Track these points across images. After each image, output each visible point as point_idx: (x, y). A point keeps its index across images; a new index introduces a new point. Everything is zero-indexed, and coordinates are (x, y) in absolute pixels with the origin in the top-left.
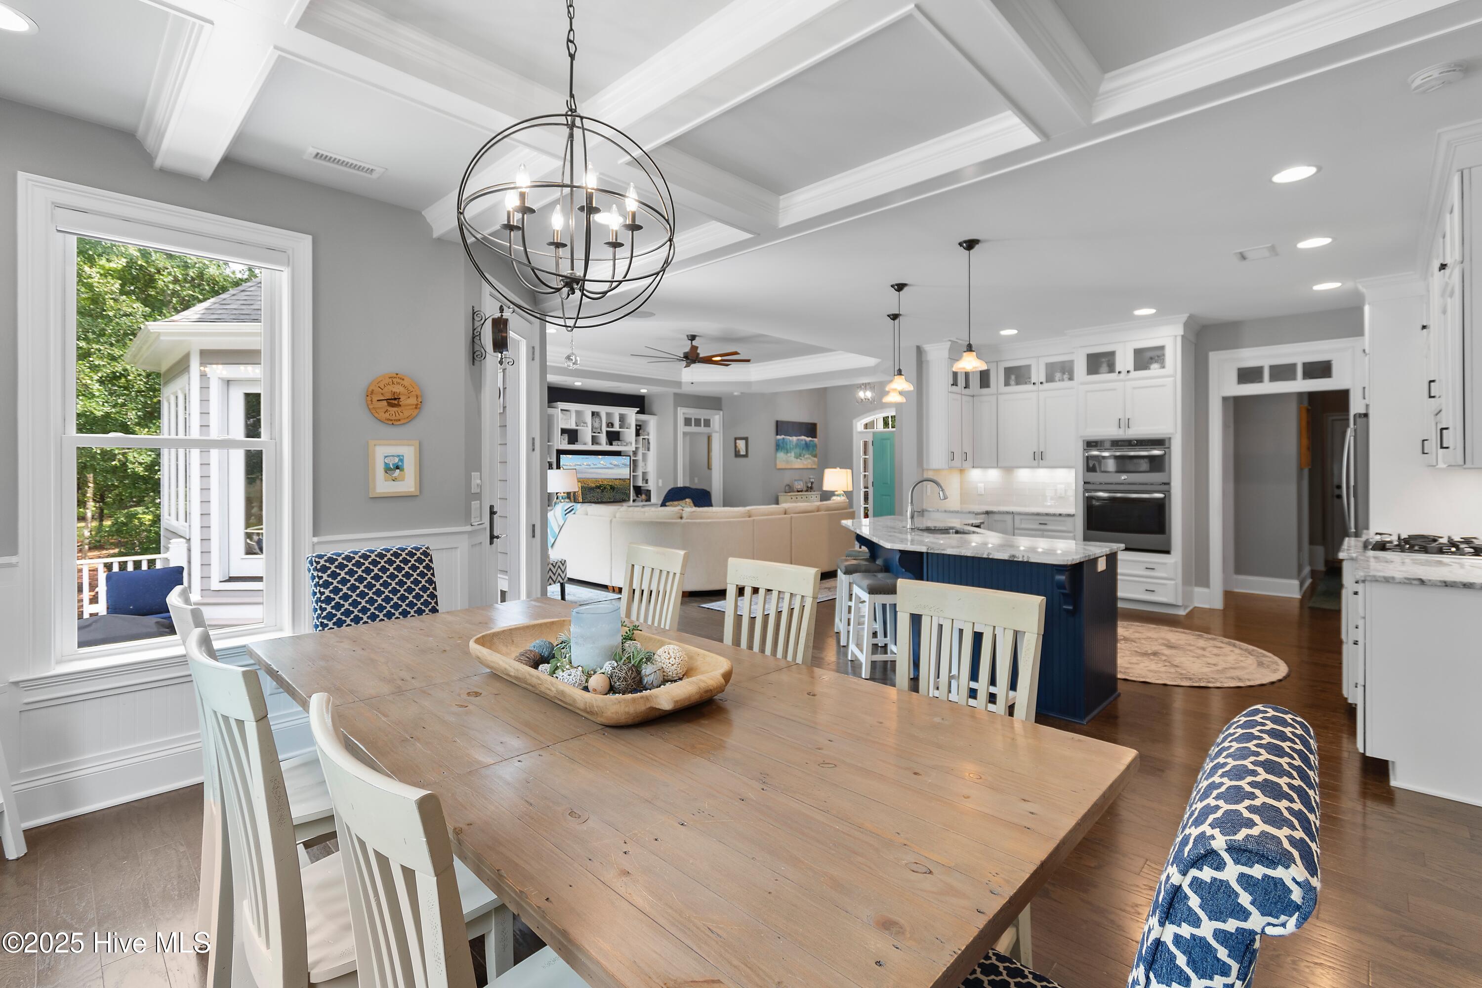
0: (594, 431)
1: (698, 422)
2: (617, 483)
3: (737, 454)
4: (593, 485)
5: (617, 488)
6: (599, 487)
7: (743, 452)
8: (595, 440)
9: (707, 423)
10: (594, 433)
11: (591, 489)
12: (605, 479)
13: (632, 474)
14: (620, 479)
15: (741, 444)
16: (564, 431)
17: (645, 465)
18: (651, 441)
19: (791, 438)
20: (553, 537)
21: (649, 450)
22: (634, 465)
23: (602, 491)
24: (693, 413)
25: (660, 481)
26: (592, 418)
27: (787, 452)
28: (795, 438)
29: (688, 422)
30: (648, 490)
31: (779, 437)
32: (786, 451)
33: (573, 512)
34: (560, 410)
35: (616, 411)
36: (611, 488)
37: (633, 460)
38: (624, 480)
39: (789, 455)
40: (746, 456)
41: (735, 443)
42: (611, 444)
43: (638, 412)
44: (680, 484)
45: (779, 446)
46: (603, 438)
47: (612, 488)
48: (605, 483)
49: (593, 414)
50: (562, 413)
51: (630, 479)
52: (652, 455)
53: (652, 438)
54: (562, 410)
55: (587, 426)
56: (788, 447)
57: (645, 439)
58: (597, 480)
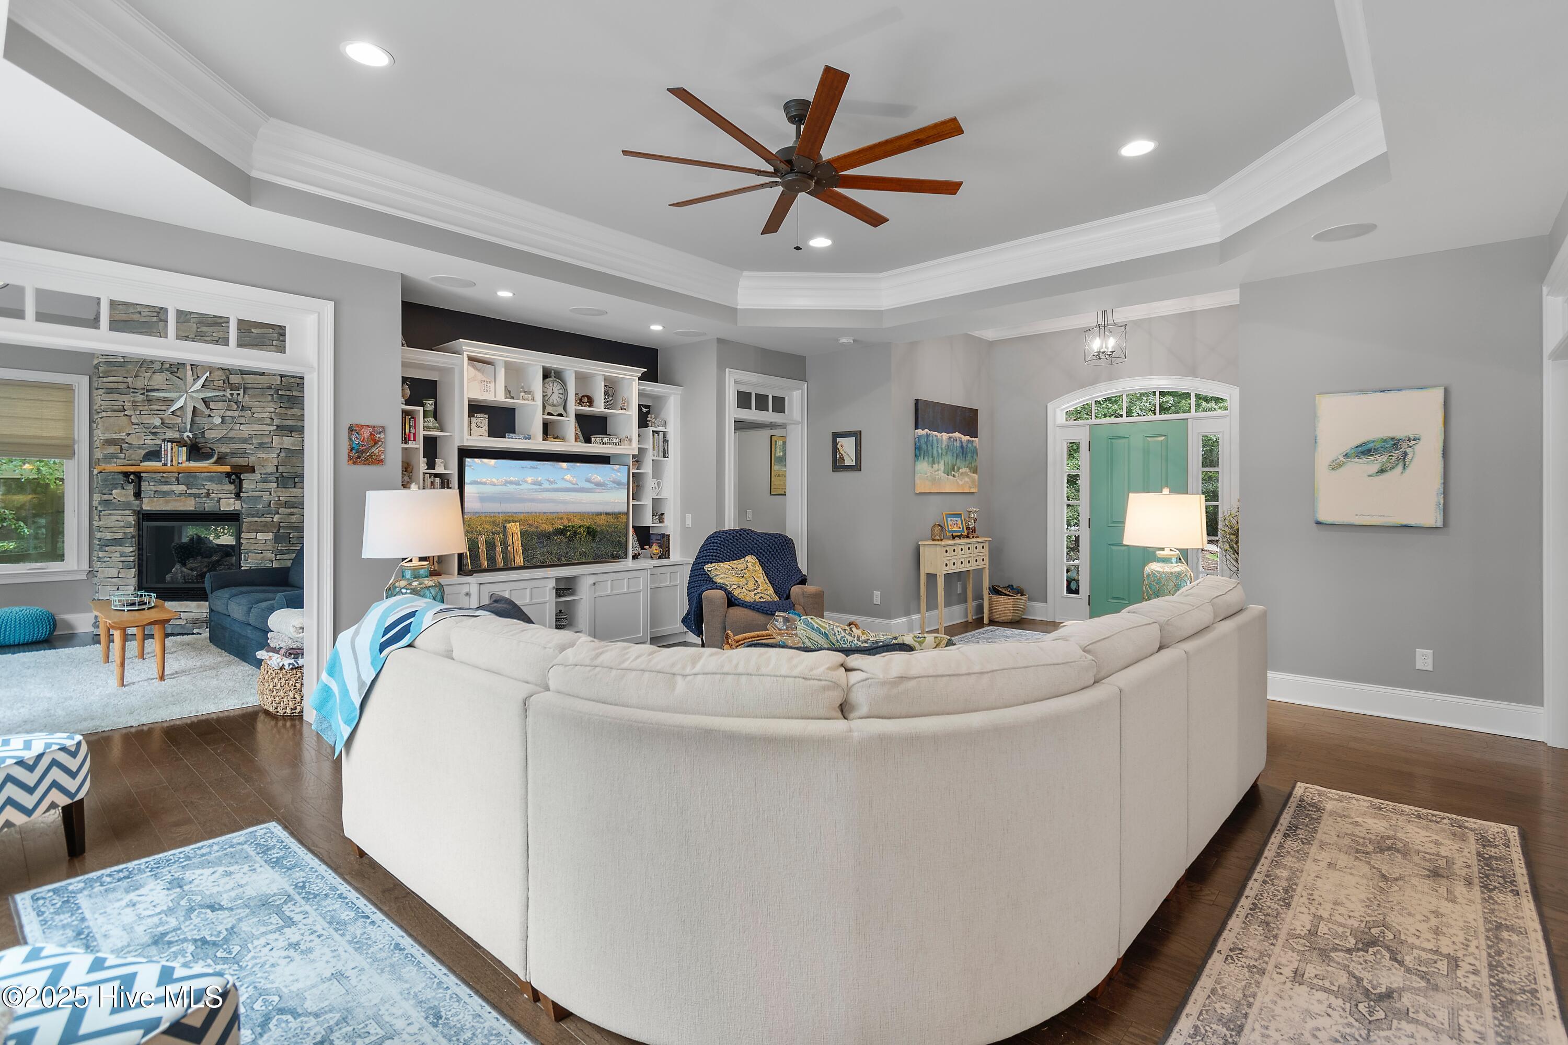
0: (549, 409)
1: (762, 402)
2: (602, 521)
3: (838, 465)
4: (549, 528)
5: (602, 531)
6: (561, 532)
7: (850, 461)
8: (548, 430)
9: (779, 405)
10: (549, 414)
11: (545, 537)
12: (575, 514)
13: (631, 502)
14: (607, 514)
15: (847, 446)
16: (475, 408)
17: (659, 484)
18: (670, 437)
19: (939, 435)
20: (347, 722)
21: (665, 454)
22: (636, 483)
23: (570, 540)
24: (755, 382)
25: (689, 517)
26: (544, 384)
27: (933, 463)
28: (945, 436)
29: (743, 400)
30: (663, 535)
31: (920, 432)
32: (931, 459)
33: (406, 641)
34: (466, 359)
35: (599, 371)
36: (588, 533)
37: (633, 473)
38: (616, 515)
39: (935, 466)
40: (857, 467)
41: (834, 444)
42: (588, 440)
43: (643, 378)
44: (729, 526)
45: (920, 450)
46: (570, 426)
47: (591, 532)
48: (577, 522)
49: (546, 374)
50: (474, 367)
51: (627, 514)
52: (672, 465)
53: (673, 430)
54: (471, 359)
55: (533, 399)
56: (935, 452)
57: (657, 432)
58: (556, 516)
